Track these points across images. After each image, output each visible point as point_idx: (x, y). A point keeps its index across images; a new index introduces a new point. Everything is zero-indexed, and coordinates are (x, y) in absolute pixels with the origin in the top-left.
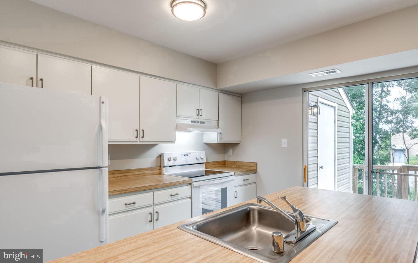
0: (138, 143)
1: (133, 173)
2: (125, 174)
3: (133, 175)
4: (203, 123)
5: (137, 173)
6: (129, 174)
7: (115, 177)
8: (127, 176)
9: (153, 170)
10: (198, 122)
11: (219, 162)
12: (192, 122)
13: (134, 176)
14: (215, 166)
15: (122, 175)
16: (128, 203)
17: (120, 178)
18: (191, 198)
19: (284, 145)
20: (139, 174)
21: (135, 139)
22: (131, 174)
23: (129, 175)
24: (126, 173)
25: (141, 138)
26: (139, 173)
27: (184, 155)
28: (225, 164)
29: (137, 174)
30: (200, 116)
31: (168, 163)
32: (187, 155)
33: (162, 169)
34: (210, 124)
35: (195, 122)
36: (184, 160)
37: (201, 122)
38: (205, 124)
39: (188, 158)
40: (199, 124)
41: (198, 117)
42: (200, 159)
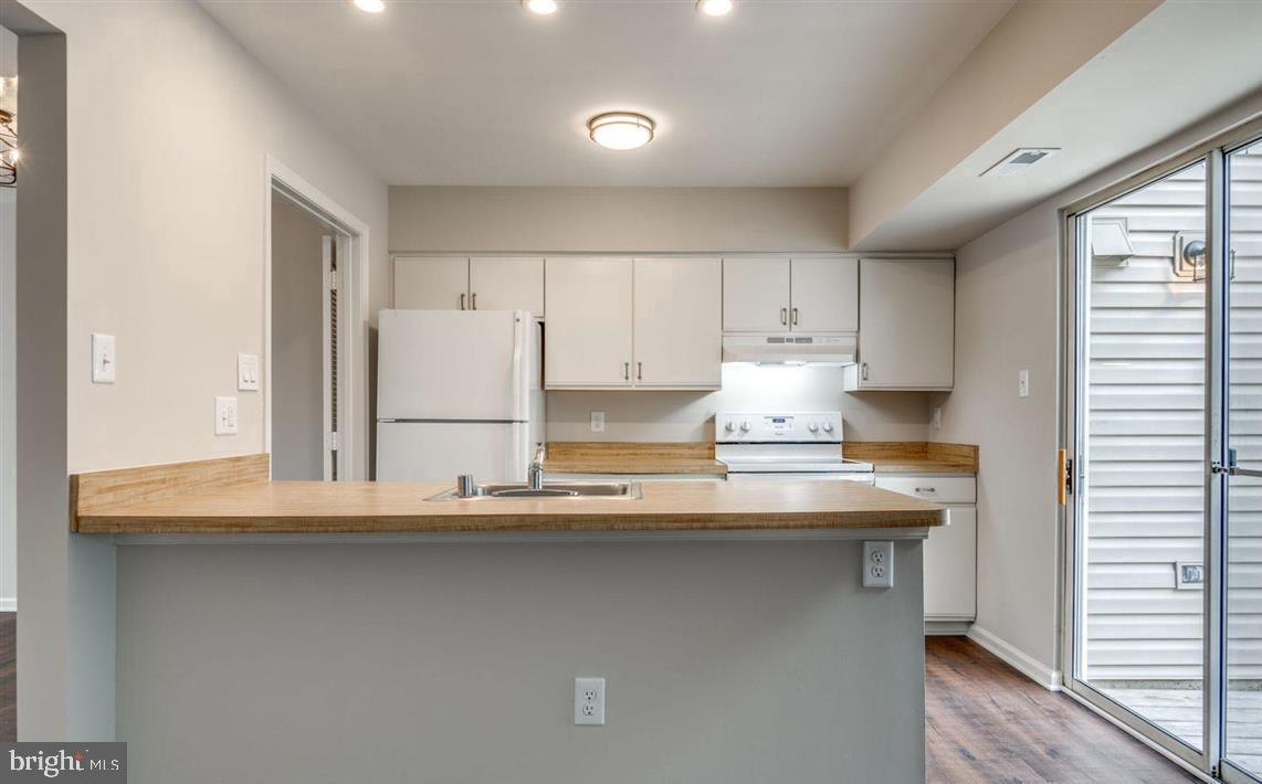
0: (633, 388)
1: (648, 451)
2: (631, 451)
3: (649, 454)
4: (809, 340)
5: (655, 451)
6: (639, 452)
7: (612, 455)
8: (635, 454)
9: (692, 448)
10: (790, 340)
11: (901, 444)
12: (771, 340)
14: (883, 453)
15: (625, 451)
17: (621, 457)
19: (1024, 391)
20: (661, 454)
21: (624, 380)
22: (643, 451)
23: (639, 454)
24: (633, 449)
25: (637, 380)
26: (662, 451)
27: (774, 421)
28: (926, 452)
29: (656, 453)
30: (793, 326)
31: (726, 435)
32: (784, 421)
33: (714, 448)
34: (831, 344)
35: (781, 340)
36: (768, 431)
37: (799, 340)
38: (815, 343)
39: (785, 427)
40: (793, 344)
41: (787, 327)
42: (821, 431)
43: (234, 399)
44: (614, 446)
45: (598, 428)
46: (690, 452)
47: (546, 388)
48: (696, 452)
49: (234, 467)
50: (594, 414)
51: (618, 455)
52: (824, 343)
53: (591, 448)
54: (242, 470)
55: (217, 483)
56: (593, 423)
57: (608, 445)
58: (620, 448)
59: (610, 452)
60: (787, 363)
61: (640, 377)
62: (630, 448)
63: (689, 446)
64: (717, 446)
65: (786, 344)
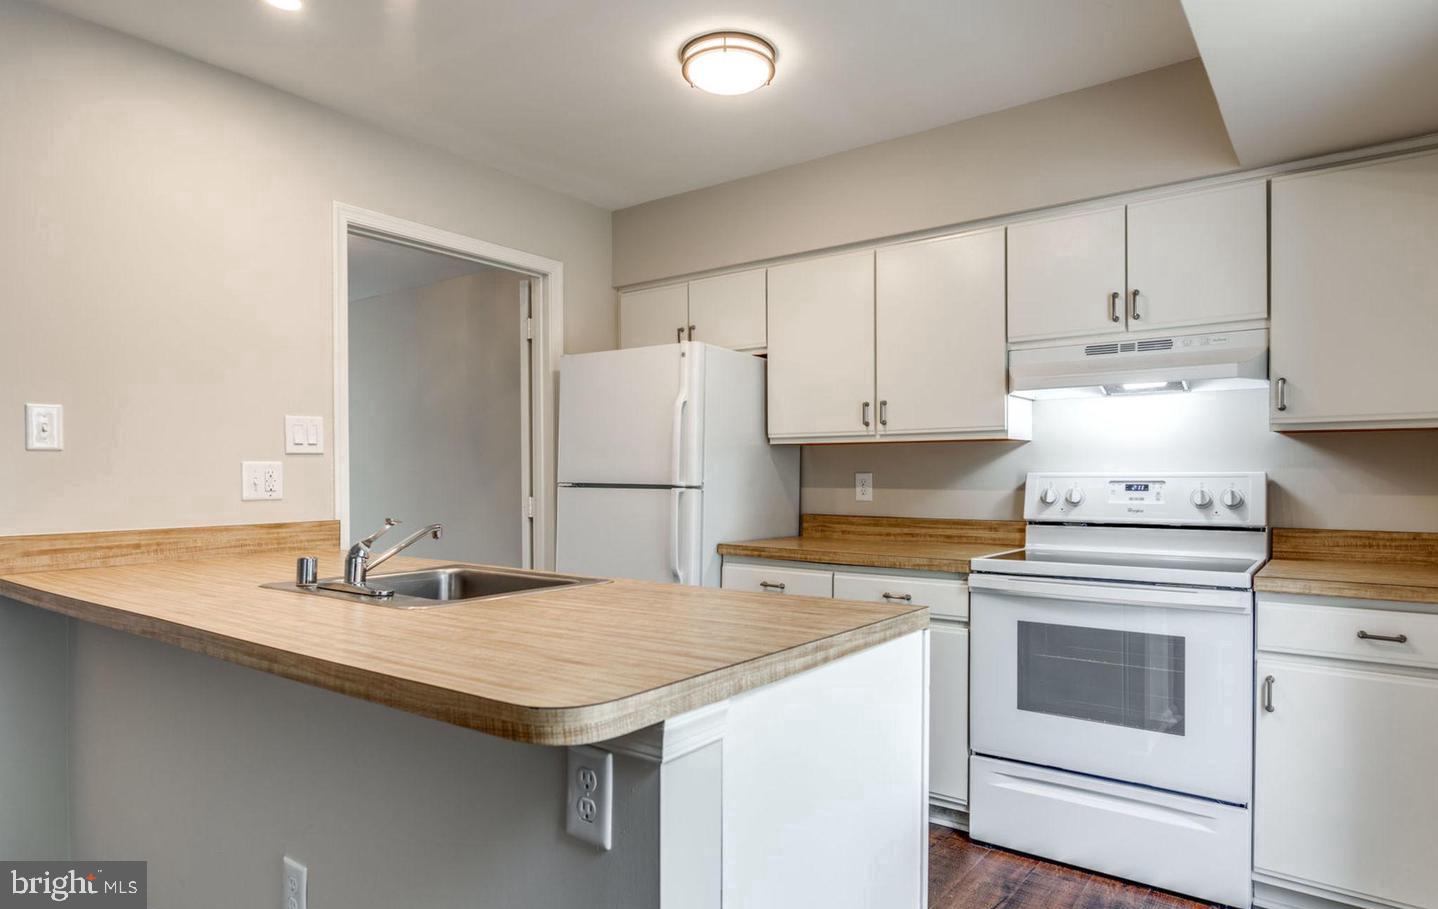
1: (931, 531)
2: (906, 530)
3: (931, 536)
4: (1167, 344)
5: (940, 532)
6: (917, 531)
7: (880, 535)
8: (912, 535)
9: (996, 530)
10: (1129, 347)
12: (1092, 350)
13: (932, 539)
15: (898, 530)
16: (769, 582)
17: (892, 538)
18: (967, 624)
20: (949, 537)
21: (866, 428)
22: (923, 531)
23: (917, 535)
24: (909, 527)
25: (880, 426)
26: (949, 532)
27: (1129, 488)
29: (941, 535)
30: (1131, 321)
31: (1040, 511)
32: (1146, 488)
33: (1023, 531)
34: (1213, 346)
35: (1111, 349)
36: (1120, 505)
37: (1145, 346)
38: (1178, 348)
39: (1148, 498)
40: (1135, 354)
41: (1120, 326)
42: (1218, 506)
43: (280, 463)
44: (885, 521)
45: (864, 496)
46: (994, 535)
47: (772, 442)
48: (1000, 535)
49: (269, 533)
50: (859, 477)
51: (888, 535)
52: (1196, 346)
53: (853, 524)
54: (284, 538)
55: (238, 550)
56: (858, 490)
57: (876, 521)
58: (891, 525)
59: (877, 529)
60: (1127, 387)
61: (884, 423)
62: (904, 526)
63: (990, 526)
64: (1028, 528)
65: (1120, 355)
